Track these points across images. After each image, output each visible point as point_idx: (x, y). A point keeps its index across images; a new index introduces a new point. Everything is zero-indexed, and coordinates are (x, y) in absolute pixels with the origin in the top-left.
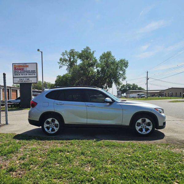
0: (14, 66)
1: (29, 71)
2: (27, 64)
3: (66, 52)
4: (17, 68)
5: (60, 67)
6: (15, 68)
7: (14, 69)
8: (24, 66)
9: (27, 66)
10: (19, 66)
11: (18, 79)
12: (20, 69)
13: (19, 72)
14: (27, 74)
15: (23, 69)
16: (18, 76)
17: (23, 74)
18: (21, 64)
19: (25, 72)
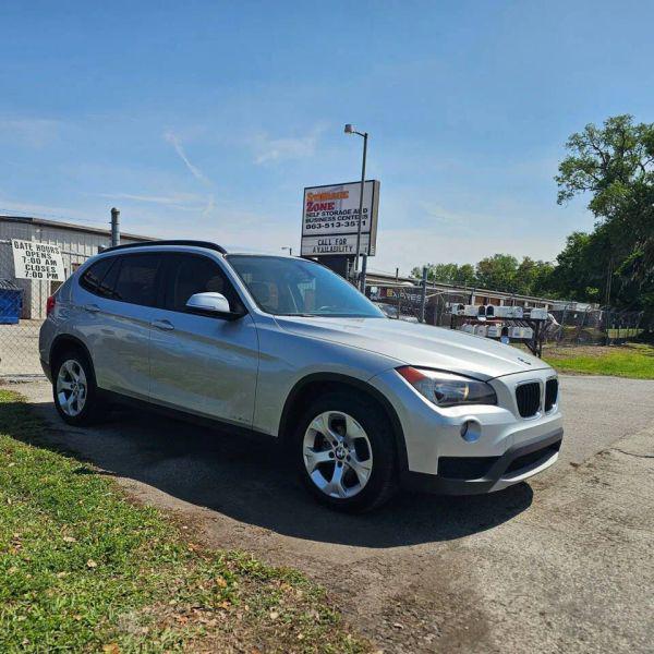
0: (309, 195)
1: (348, 212)
2: (345, 188)
3: (590, 132)
4: (315, 203)
5: (561, 198)
6: (310, 203)
7: (306, 208)
8: (334, 196)
9: (344, 195)
10: (321, 196)
11: (314, 242)
12: (323, 207)
13: (320, 216)
14: (342, 222)
15: (330, 206)
16: (315, 231)
17: (330, 223)
18: (330, 188)
19: (337, 216)
